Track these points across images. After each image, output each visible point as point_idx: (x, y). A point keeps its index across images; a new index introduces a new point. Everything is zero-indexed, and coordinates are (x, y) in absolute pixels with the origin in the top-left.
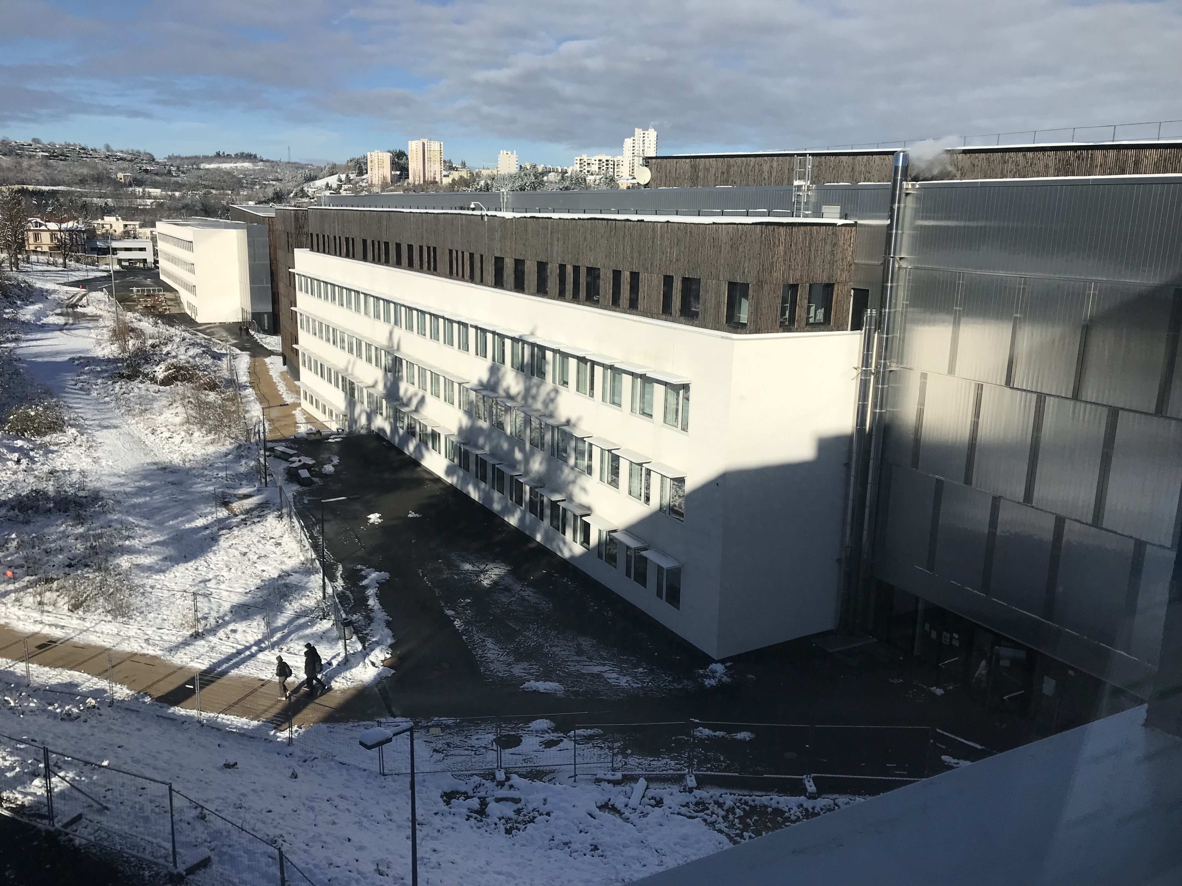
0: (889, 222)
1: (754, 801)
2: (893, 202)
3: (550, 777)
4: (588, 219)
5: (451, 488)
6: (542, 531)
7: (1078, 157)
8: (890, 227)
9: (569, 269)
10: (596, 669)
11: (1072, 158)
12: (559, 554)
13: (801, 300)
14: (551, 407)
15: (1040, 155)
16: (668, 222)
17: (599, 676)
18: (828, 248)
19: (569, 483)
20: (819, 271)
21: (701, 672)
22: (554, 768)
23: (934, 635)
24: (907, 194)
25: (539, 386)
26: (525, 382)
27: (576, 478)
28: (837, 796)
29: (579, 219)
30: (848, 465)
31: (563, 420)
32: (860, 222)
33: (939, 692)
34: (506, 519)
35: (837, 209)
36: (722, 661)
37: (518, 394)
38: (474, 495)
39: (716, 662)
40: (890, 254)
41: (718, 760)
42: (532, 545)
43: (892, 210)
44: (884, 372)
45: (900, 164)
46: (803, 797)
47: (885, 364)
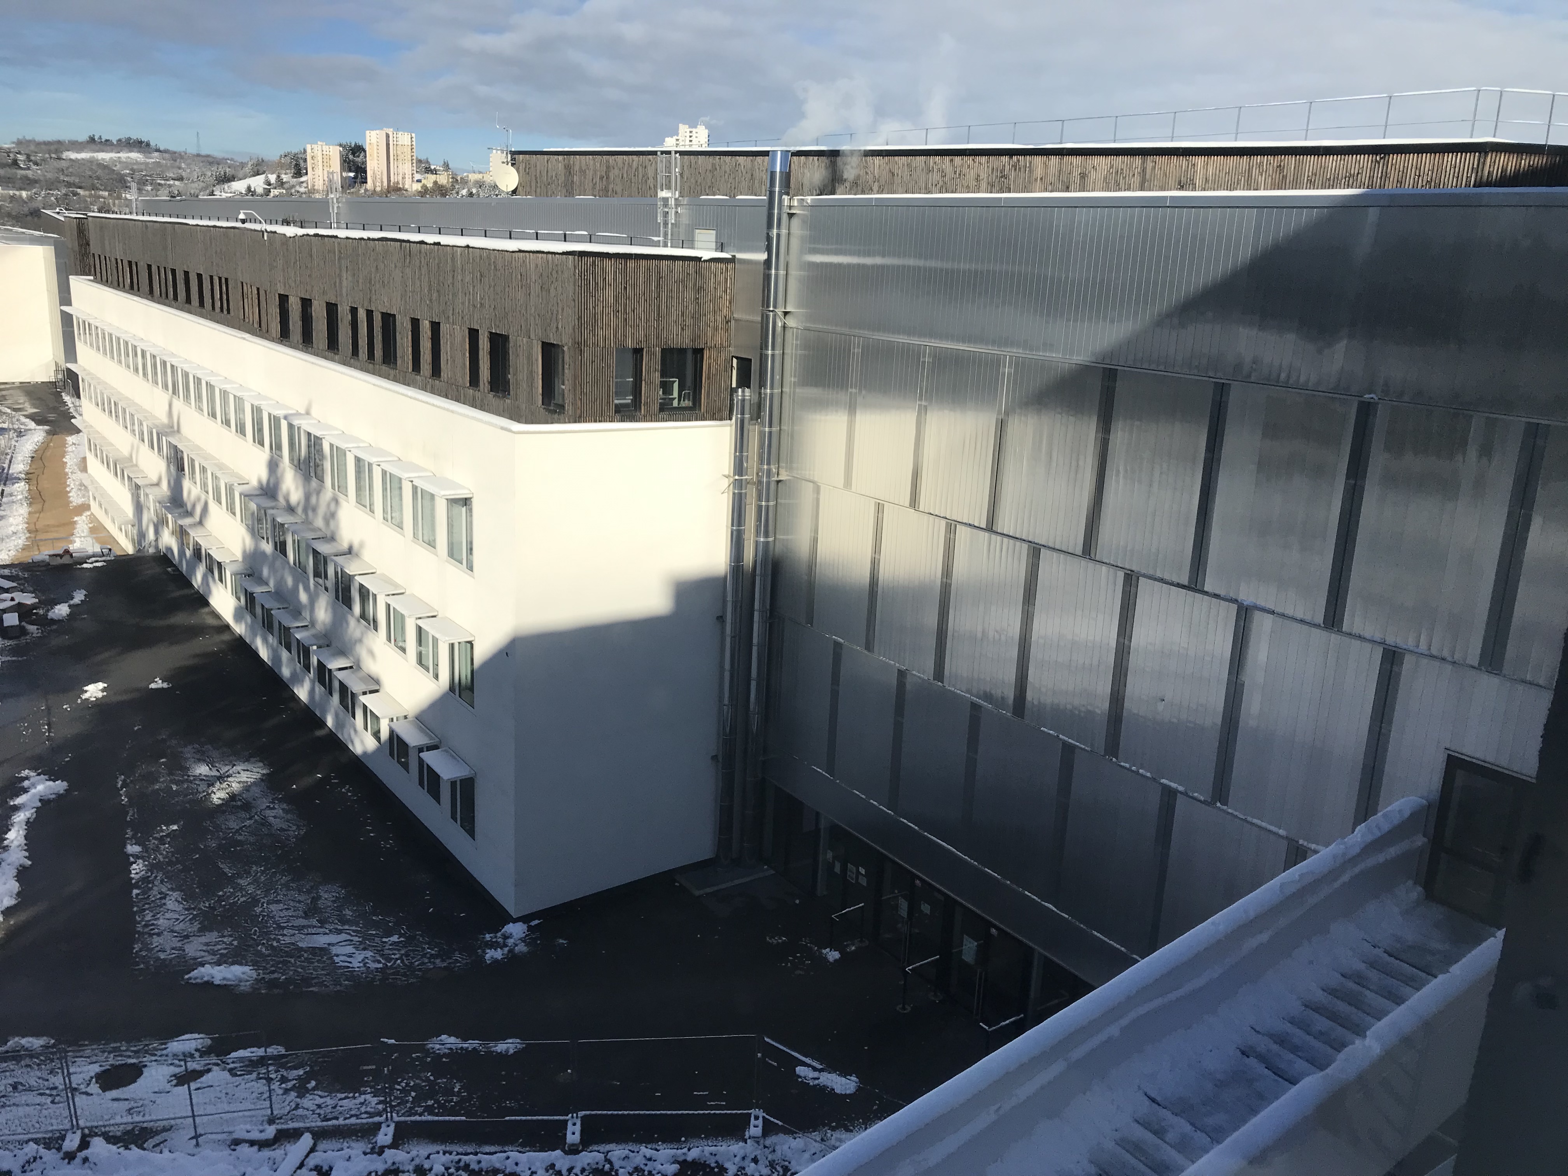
0: (763, 256)
1: (479, 1162)
2: (770, 226)
3: (158, 1139)
4: (379, 239)
5: (240, 640)
6: (333, 711)
7: (1015, 166)
8: (768, 263)
9: (362, 314)
10: (321, 941)
11: (1007, 168)
12: (351, 747)
13: (649, 372)
14: (332, 523)
15: (969, 160)
16: (468, 246)
17: (323, 951)
18: (690, 295)
19: (356, 642)
20: (675, 329)
21: (488, 937)
22: (173, 1122)
23: (837, 869)
24: (791, 215)
25: (318, 493)
26: (304, 487)
27: (362, 634)
28: (612, 1146)
29: (369, 239)
30: (721, 619)
31: (345, 546)
32: (739, 256)
33: (833, 955)
34: (296, 691)
35: (711, 235)
36: (525, 919)
37: (298, 504)
38: (264, 653)
39: (515, 921)
40: (768, 306)
41: (449, 1092)
42: (320, 733)
43: (769, 239)
44: (768, 483)
45: (778, 170)
46: (558, 1152)
47: (769, 471)
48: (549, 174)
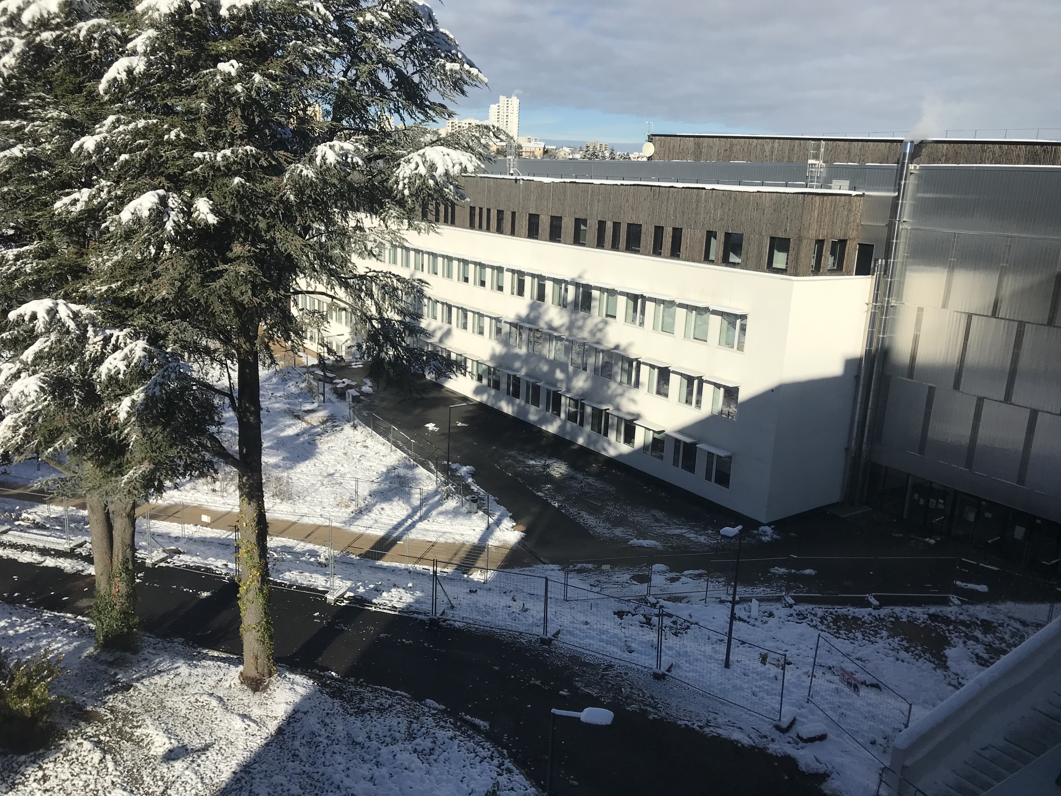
0: (896, 194)
1: (836, 612)
2: (901, 179)
3: (685, 600)
4: (631, 185)
5: (481, 405)
6: (585, 435)
7: (1044, 151)
8: (897, 198)
9: (609, 225)
10: (677, 532)
11: (1039, 151)
12: (604, 453)
13: (826, 252)
14: (599, 335)
15: (1013, 147)
17: (680, 536)
18: (845, 213)
19: (616, 396)
20: (839, 230)
21: (755, 532)
22: (686, 594)
23: (922, 502)
24: (911, 173)
25: (585, 319)
26: (570, 316)
27: (624, 391)
28: (892, 607)
30: (857, 377)
31: (611, 345)
32: (866, 193)
33: (932, 541)
34: (544, 428)
35: (847, 183)
36: (769, 525)
37: (562, 326)
38: (507, 408)
39: (764, 525)
40: (896, 218)
41: (799, 588)
42: (575, 447)
43: (900, 185)
44: (887, 307)
45: (908, 151)
46: (870, 609)
47: (888, 301)
48: (681, 147)
